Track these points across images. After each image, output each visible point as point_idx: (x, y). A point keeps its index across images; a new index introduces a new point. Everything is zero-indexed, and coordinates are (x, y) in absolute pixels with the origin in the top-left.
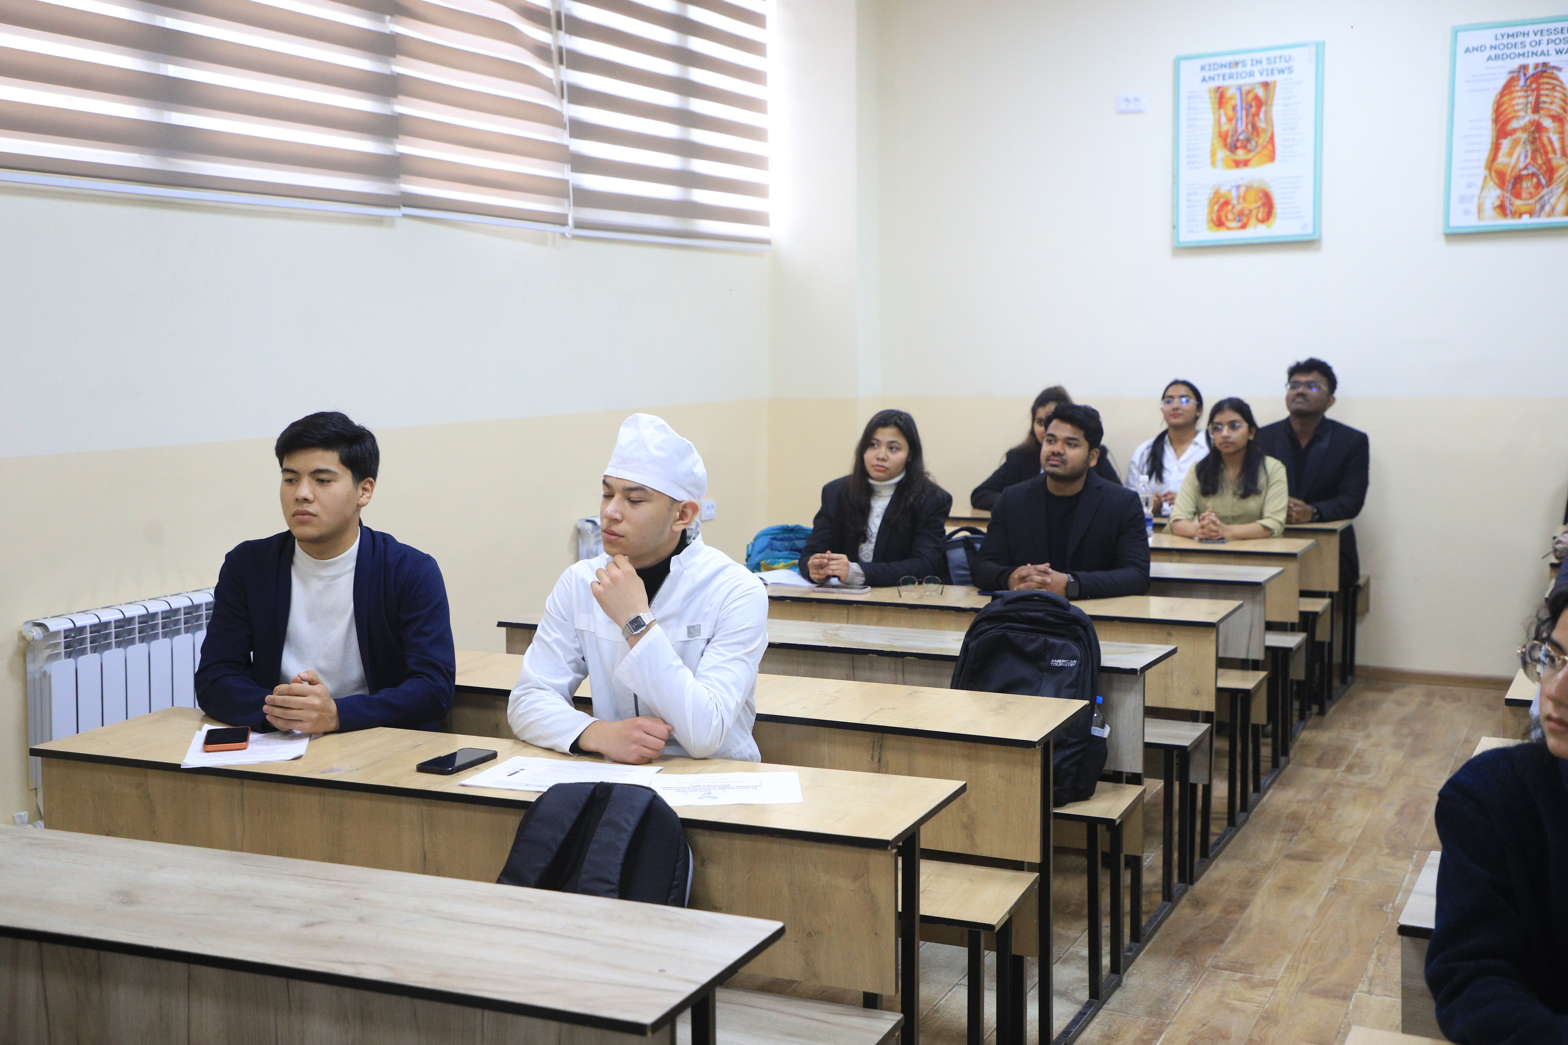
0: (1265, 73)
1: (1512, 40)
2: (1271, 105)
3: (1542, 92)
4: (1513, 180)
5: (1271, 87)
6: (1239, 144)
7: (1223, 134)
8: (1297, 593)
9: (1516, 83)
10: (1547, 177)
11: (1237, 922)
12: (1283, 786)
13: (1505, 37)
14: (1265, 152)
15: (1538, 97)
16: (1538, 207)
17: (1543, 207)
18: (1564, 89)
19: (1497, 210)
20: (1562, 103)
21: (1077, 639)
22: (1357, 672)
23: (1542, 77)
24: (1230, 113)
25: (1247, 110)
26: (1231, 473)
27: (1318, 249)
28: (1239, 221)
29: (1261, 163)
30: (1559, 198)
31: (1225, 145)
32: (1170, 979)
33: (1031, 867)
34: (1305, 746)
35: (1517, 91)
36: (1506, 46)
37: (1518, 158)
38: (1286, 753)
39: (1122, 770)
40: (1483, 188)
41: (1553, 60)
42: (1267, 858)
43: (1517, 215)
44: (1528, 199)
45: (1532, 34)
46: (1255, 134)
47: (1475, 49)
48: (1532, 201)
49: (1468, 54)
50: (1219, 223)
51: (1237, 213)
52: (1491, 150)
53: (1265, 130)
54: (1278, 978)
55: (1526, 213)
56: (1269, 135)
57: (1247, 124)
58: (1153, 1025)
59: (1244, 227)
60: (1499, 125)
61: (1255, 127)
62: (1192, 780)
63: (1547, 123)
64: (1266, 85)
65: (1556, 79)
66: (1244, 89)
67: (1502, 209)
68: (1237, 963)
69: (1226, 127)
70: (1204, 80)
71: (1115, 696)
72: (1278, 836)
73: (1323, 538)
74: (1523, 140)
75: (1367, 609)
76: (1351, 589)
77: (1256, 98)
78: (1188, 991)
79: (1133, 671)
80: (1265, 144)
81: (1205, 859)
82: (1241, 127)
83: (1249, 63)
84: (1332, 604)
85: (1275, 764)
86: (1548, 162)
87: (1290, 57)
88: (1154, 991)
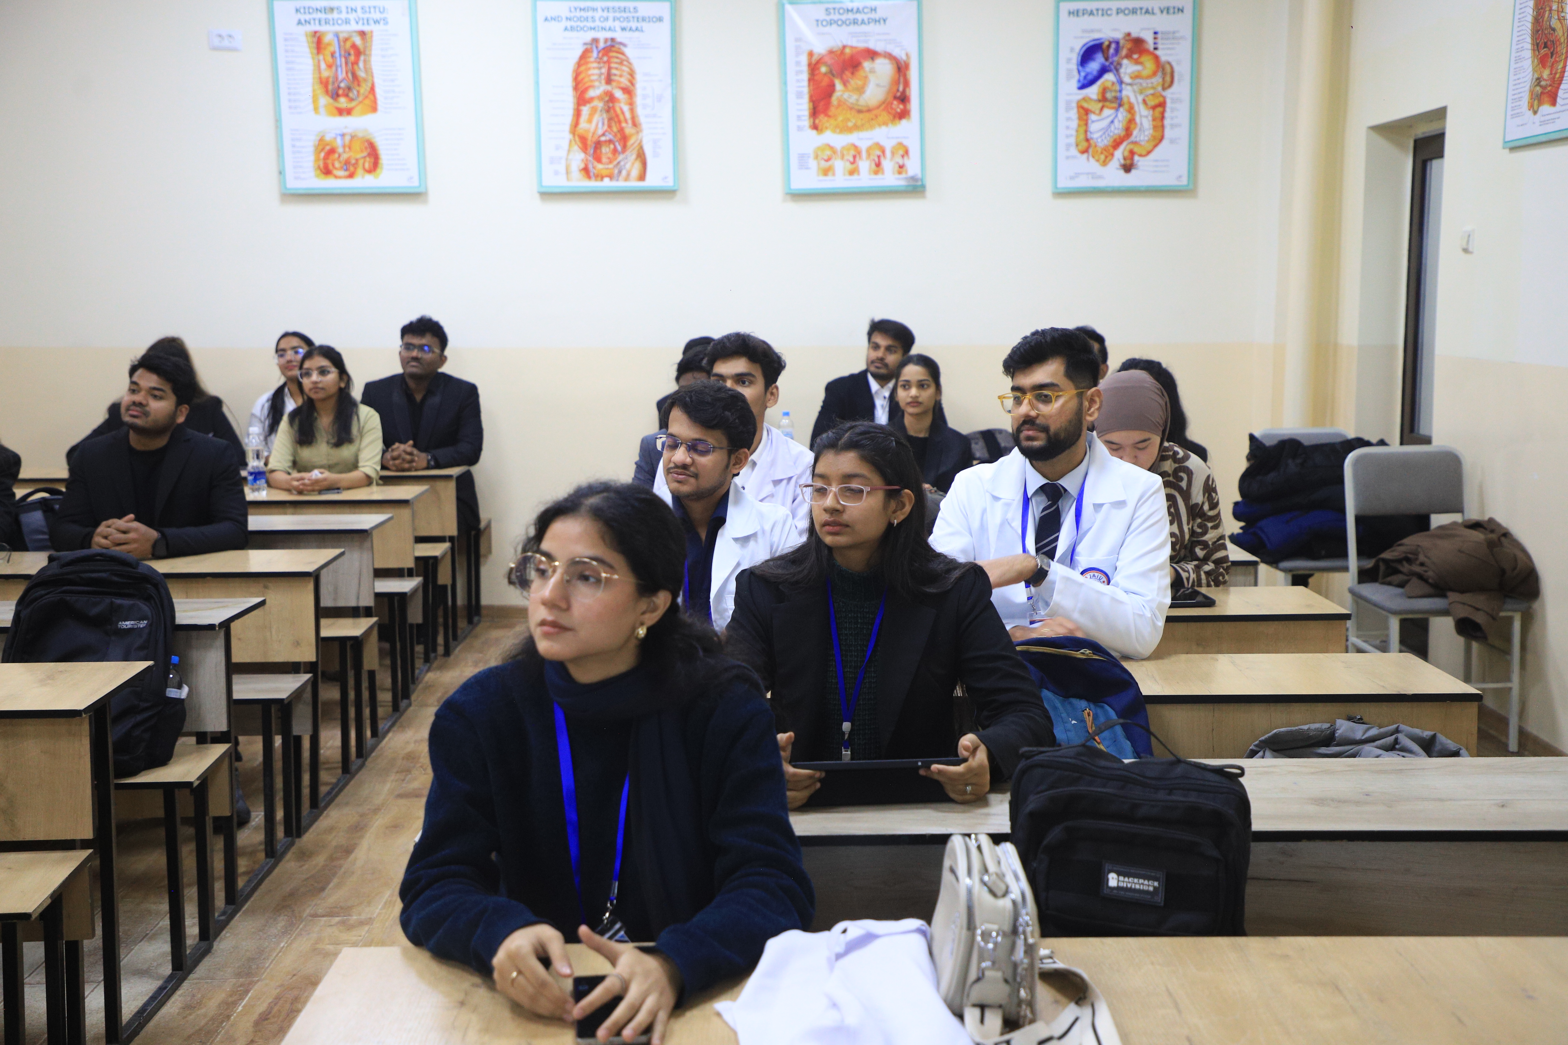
0: (361, 22)
1: (583, 14)
2: (370, 55)
3: (613, 65)
4: (594, 145)
5: (368, 36)
6: (341, 92)
7: (324, 80)
8: (412, 540)
9: (590, 54)
10: (622, 143)
11: (340, 867)
12: (403, 728)
13: (578, 10)
14: (367, 102)
15: (609, 69)
16: (616, 171)
17: (620, 172)
18: (630, 63)
19: (583, 172)
20: (629, 77)
21: (148, 599)
22: (483, 612)
23: (611, 51)
24: (329, 59)
25: (346, 58)
26: (325, 421)
27: (425, 201)
28: (346, 170)
29: (364, 113)
30: (633, 164)
31: (327, 92)
32: (265, 936)
33: (84, 844)
34: (429, 687)
35: (592, 62)
36: (579, 19)
37: (597, 125)
38: (406, 695)
39: (205, 730)
40: (569, 151)
41: (619, 36)
42: (378, 800)
43: (599, 178)
44: (608, 164)
45: (600, 10)
46: (356, 83)
47: (553, 19)
48: (611, 166)
49: (547, 23)
50: (327, 171)
51: (343, 162)
52: (574, 115)
53: (365, 80)
54: (375, 916)
55: (607, 176)
56: (370, 85)
57: (347, 73)
58: (241, 985)
59: (351, 176)
60: (579, 92)
61: (355, 76)
62: (296, 731)
63: (618, 94)
64: (362, 34)
65: (623, 54)
66: (341, 36)
67: (586, 171)
68: (336, 907)
69: (326, 73)
70: (299, 23)
71: (195, 655)
72: (393, 777)
73: (440, 485)
74: (600, 109)
75: (489, 551)
76: (473, 533)
77: (354, 46)
78: (282, 945)
79: (211, 627)
80: (367, 93)
81: (315, 811)
82: (341, 75)
83: (344, 10)
84: (452, 549)
85: (396, 707)
86: (621, 130)
87: (384, 8)
88: (247, 951)
